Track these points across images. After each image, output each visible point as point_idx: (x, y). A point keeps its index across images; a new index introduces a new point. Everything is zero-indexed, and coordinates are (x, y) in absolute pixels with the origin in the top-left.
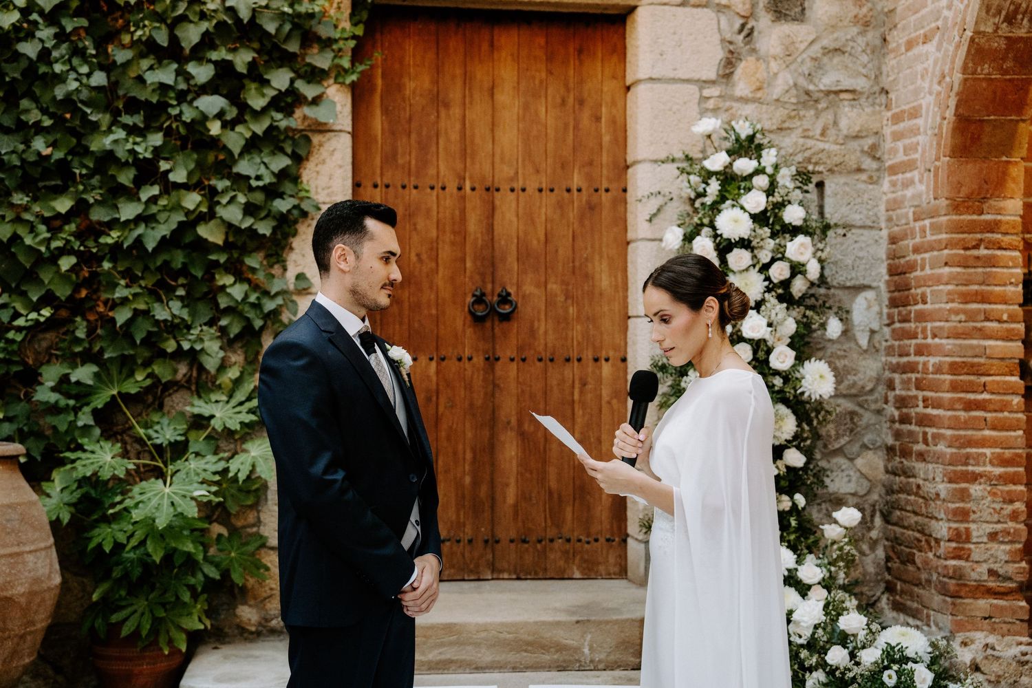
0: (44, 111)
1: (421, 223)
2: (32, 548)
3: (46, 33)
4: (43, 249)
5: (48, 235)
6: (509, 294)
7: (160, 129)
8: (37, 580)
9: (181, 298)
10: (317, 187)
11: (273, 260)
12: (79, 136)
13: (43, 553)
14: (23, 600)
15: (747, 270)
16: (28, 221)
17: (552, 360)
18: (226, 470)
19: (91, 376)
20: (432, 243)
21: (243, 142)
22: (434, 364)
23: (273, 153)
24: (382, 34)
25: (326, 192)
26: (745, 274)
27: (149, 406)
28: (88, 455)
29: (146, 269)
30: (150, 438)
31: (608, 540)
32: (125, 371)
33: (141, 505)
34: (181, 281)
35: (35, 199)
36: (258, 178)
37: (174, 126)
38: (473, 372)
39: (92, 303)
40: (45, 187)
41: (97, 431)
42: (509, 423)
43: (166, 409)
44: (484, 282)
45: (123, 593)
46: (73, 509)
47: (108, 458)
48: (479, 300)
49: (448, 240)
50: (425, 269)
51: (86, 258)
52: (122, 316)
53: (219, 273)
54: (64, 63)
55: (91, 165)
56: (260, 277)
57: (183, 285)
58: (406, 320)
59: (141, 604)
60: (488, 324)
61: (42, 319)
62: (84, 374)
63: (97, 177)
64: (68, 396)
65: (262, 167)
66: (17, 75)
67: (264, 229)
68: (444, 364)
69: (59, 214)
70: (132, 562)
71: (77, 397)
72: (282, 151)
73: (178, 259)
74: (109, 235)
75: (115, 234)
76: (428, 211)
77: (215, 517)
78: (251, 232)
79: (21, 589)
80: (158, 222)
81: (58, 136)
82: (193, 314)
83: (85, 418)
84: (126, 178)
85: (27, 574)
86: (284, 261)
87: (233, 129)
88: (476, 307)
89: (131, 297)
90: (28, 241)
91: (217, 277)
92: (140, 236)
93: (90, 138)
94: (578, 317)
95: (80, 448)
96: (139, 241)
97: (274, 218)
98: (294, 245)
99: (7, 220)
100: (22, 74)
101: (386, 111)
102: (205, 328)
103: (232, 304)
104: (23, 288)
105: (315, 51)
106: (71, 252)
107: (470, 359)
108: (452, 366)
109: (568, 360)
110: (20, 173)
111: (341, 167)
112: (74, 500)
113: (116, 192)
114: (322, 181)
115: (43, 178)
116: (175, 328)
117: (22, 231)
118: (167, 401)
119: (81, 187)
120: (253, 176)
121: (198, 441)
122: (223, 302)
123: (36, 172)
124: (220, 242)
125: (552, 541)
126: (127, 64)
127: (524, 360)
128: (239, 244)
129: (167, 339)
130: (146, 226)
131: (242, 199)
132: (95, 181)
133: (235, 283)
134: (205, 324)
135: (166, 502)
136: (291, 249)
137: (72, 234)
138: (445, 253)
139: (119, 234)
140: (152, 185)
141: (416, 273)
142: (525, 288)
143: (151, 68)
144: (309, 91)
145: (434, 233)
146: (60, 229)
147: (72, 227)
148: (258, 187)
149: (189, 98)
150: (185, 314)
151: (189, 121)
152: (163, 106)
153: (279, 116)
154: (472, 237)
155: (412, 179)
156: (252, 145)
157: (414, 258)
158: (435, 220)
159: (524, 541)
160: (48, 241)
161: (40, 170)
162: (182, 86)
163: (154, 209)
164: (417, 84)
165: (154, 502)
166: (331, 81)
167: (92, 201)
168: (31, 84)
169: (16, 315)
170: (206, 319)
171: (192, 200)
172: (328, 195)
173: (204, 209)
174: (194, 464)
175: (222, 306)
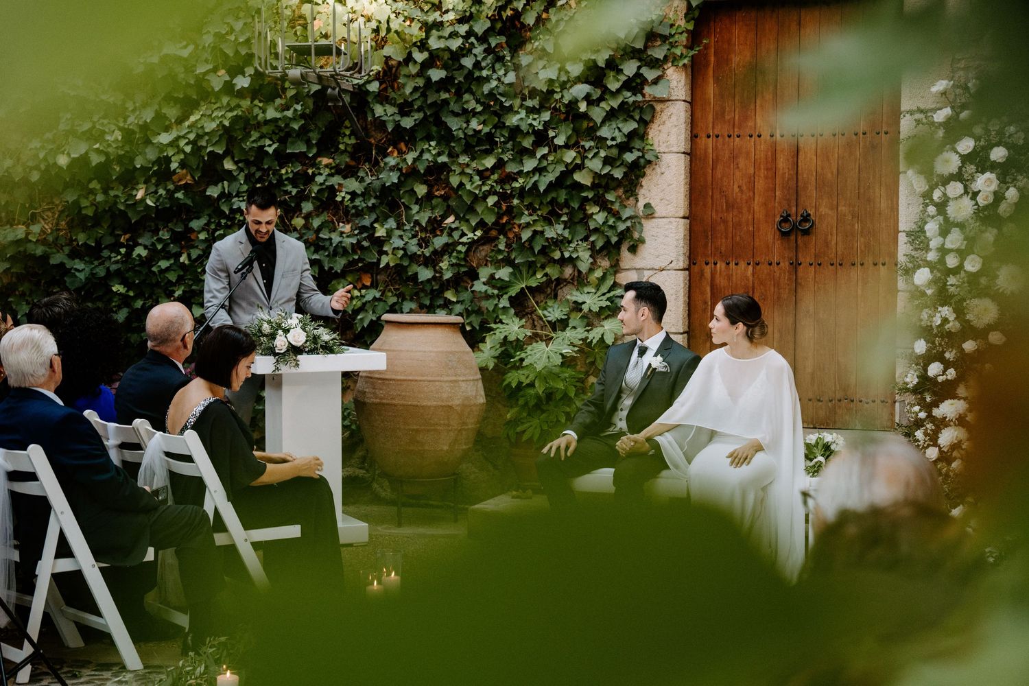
0: (478, 101)
1: (742, 162)
2: (464, 379)
3: (479, 50)
4: (477, 192)
5: (480, 183)
6: (809, 215)
7: (549, 109)
8: (467, 398)
9: (564, 222)
10: (659, 142)
11: (628, 194)
12: (499, 116)
13: (472, 383)
14: (458, 409)
15: (961, 196)
16: (468, 174)
17: (841, 265)
18: (587, 338)
19: (508, 274)
20: (750, 178)
21: (605, 114)
22: (751, 267)
23: (625, 120)
24: (715, 22)
25: (665, 144)
26: (960, 200)
27: (548, 295)
28: (504, 326)
29: (541, 203)
30: (545, 317)
31: (883, 402)
32: (531, 272)
33: (529, 357)
34: (565, 210)
35: (473, 159)
36: (613, 139)
37: (558, 106)
38: (780, 274)
39: (510, 226)
40: (479, 150)
41: (512, 311)
42: (808, 312)
43: (559, 298)
44: (789, 206)
45: (525, 414)
46: (496, 361)
47: (517, 329)
48: (785, 220)
49: (762, 175)
50: (744, 197)
51: (504, 197)
52: (526, 235)
53: (590, 205)
54: (488, 70)
55: (507, 135)
56: (616, 207)
57: (567, 214)
58: (730, 235)
59: (536, 422)
60: (793, 237)
61: (476, 238)
62: (504, 273)
63: (511, 142)
64: (494, 287)
65: (617, 131)
66: (461, 79)
67: (618, 174)
68: (758, 267)
69: (488, 168)
70: (531, 396)
71: (499, 289)
72: (632, 118)
73: (562, 196)
74: (518, 181)
75: (521, 180)
76: (748, 153)
77: (591, 372)
78: (609, 176)
79: (457, 402)
80: (548, 172)
81: (486, 117)
82: (573, 233)
83: (504, 302)
84: (527, 143)
85: (461, 393)
86: (637, 195)
87: (598, 105)
88: (783, 224)
89: (532, 223)
90: (468, 187)
91: (587, 208)
92: (535, 181)
93: (506, 116)
94: (862, 232)
95: (501, 322)
96: (535, 185)
97: (626, 166)
98: (643, 184)
99: (456, 173)
100: (464, 79)
101: (716, 80)
102: (580, 242)
103: (598, 226)
104: (467, 217)
105: (659, 43)
106: (495, 193)
107: (778, 264)
108: (764, 268)
109: (853, 265)
110: (463, 142)
111: (676, 126)
112: (497, 355)
113: (522, 153)
114: (663, 137)
115: (477, 146)
116: (559, 243)
117: (465, 180)
118: (560, 292)
119: (500, 150)
120: (610, 138)
121: (575, 320)
122: (592, 225)
123: (473, 141)
124: (589, 184)
125: (840, 401)
126: (529, 65)
127: (820, 265)
128: (604, 184)
129: (555, 250)
130: (540, 175)
131: (603, 154)
132: (509, 145)
133: (599, 211)
134: (580, 240)
135: (545, 355)
136: (642, 186)
137: (495, 181)
138: (760, 185)
139: (523, 181)
140: (544, 147)
141: (738, 200)
142: (821, 210)
143: (544, 67)
144: (650, 75)
145: (752, 171)
146: (488, 178)
147: (495, 177)
148: (612, 146)
149: (568, 86)
150: (566, 234)
151: (567, 102)
152: (551, 92)
153: (629, 94)
154: (781, 172)
155: (736, 130)
156: (611, 115)
157: (736, 189)
158: (753, 161)
159: (819, 400)
160: (481, 186)
161: (475, 140)
162: (564, 78)
163: (545, 163)
164: (740, 58)
165: (538, 355)
166: (670, 64)
167: (506, 159)
168: (470, 84)
169: (463, 235)
170: (582, 236)
171: (570, 156)
172: (667, 147)
173: (578, 161)
174: (569, 333)
175: (591, 228)
